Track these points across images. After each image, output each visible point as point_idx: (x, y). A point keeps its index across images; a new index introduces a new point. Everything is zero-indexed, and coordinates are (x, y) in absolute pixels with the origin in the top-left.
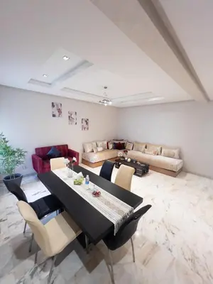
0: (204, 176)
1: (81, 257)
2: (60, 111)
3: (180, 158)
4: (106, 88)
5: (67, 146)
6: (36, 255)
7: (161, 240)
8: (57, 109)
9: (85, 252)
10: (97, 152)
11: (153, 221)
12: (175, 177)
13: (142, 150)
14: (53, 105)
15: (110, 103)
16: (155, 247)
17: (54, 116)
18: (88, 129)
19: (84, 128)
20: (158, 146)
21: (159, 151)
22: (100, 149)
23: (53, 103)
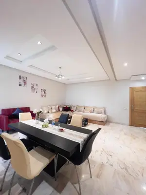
0: (119, 124)
1: (51, 184)
2: (25, 82)
3: (105, 114)
4: (60, 68)
5: (29, 108)
6: (10, 192)
7: (105, 161)
8: (23, 80)
9: (54, 180)
10: (52, 113)
11: (97, 151)
12: (104, 125)
13: (82, 111)
14: (20, 77)
15: (63, 77)
16: (102, 165)
17: (20, 85)
18: (45, 96)
19: (42, 96)
20: (92, 107)
21: (93, 110)
22: (54, 111)
23: (20, 76)
